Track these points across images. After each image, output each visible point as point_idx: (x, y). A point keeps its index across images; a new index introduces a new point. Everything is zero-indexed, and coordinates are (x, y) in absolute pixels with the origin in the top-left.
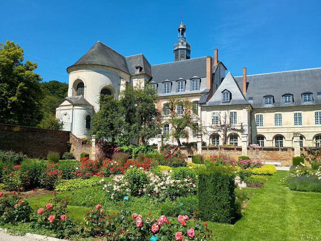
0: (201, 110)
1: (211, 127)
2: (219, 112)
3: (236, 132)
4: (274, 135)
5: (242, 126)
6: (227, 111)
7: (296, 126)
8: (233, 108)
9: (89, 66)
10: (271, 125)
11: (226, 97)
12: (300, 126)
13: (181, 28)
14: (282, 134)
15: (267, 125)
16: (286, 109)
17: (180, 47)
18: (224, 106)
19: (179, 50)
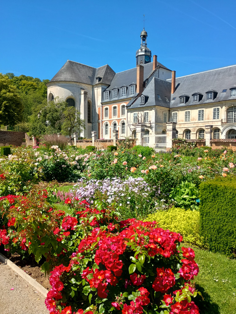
0: (128, 112)
1: (133, 125)
2: (137, 112)
3: (148, 128)
4: (184, 129)
5: (150, 123)
6: (142, 112)
7: (199, 121)
8: (146, 109)
9: (56, 83)
10: (182, 121)
11: (142, 100)
12: (202, 121)
13: (142, 35)
14: (190, 129)
15: (180, 121)
16: (193, 107)
17: (140, 54)
18: (141, 108)
19: (139, 57)
